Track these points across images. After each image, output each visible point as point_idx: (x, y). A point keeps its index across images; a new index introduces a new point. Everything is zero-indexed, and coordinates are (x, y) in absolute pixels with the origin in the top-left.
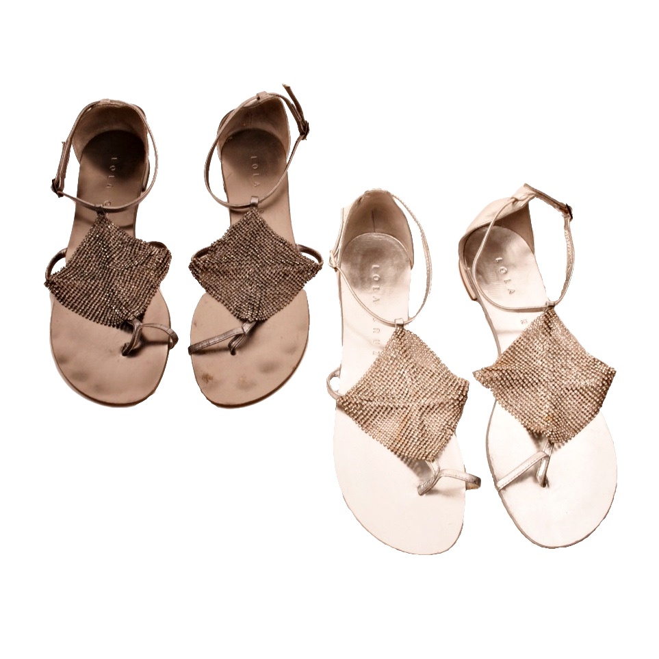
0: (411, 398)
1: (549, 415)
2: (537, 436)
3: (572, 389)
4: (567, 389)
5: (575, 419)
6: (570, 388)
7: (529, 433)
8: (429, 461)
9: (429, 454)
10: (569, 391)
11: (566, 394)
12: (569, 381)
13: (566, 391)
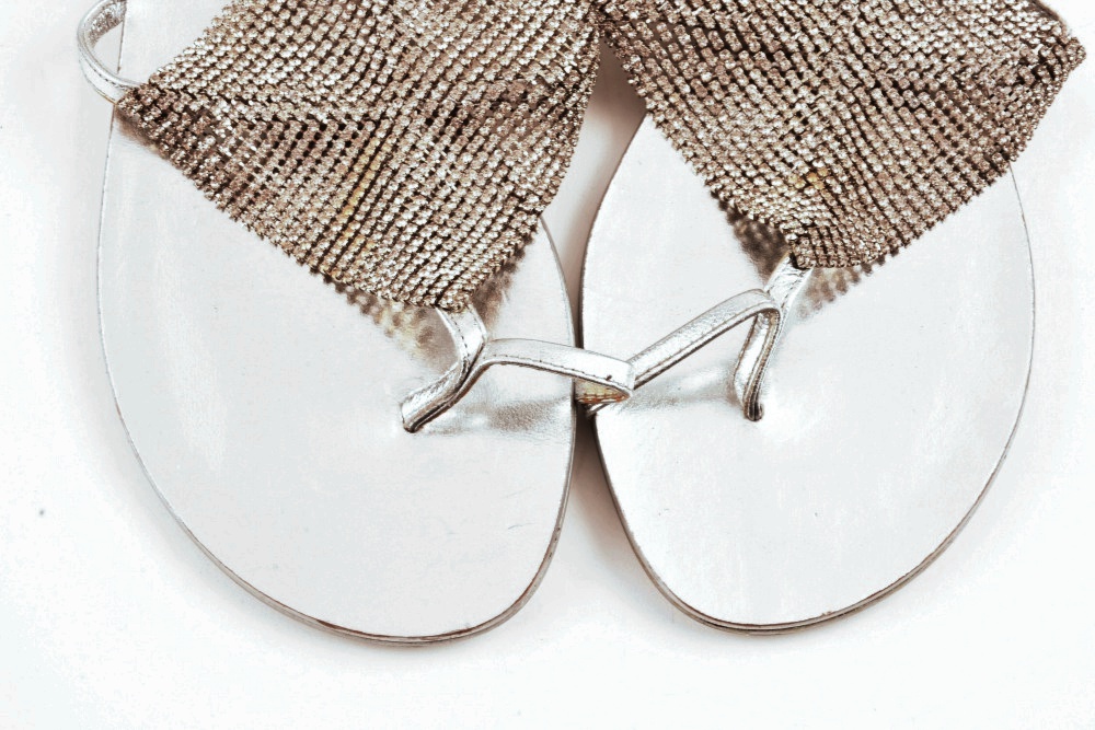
0: (393, 88)
1: (814, 170)
2: (764, 246)
3: (911, 87)
4: (895, 85)
5: (904, 193)
6: (905, 84)
7: (737, 233)
8: (449, 309)
9: (451, 283)
10: (901, 92)
11: (890, 102)
12: (906, 57)
13: (894, 94)
